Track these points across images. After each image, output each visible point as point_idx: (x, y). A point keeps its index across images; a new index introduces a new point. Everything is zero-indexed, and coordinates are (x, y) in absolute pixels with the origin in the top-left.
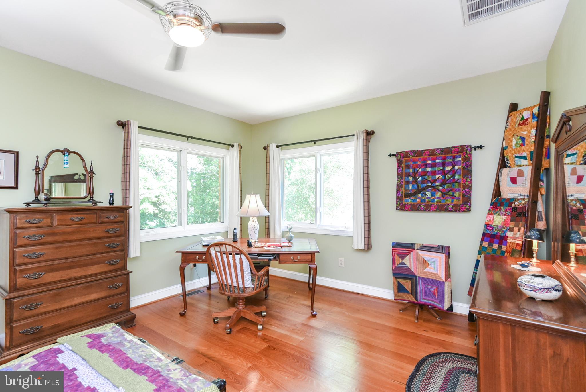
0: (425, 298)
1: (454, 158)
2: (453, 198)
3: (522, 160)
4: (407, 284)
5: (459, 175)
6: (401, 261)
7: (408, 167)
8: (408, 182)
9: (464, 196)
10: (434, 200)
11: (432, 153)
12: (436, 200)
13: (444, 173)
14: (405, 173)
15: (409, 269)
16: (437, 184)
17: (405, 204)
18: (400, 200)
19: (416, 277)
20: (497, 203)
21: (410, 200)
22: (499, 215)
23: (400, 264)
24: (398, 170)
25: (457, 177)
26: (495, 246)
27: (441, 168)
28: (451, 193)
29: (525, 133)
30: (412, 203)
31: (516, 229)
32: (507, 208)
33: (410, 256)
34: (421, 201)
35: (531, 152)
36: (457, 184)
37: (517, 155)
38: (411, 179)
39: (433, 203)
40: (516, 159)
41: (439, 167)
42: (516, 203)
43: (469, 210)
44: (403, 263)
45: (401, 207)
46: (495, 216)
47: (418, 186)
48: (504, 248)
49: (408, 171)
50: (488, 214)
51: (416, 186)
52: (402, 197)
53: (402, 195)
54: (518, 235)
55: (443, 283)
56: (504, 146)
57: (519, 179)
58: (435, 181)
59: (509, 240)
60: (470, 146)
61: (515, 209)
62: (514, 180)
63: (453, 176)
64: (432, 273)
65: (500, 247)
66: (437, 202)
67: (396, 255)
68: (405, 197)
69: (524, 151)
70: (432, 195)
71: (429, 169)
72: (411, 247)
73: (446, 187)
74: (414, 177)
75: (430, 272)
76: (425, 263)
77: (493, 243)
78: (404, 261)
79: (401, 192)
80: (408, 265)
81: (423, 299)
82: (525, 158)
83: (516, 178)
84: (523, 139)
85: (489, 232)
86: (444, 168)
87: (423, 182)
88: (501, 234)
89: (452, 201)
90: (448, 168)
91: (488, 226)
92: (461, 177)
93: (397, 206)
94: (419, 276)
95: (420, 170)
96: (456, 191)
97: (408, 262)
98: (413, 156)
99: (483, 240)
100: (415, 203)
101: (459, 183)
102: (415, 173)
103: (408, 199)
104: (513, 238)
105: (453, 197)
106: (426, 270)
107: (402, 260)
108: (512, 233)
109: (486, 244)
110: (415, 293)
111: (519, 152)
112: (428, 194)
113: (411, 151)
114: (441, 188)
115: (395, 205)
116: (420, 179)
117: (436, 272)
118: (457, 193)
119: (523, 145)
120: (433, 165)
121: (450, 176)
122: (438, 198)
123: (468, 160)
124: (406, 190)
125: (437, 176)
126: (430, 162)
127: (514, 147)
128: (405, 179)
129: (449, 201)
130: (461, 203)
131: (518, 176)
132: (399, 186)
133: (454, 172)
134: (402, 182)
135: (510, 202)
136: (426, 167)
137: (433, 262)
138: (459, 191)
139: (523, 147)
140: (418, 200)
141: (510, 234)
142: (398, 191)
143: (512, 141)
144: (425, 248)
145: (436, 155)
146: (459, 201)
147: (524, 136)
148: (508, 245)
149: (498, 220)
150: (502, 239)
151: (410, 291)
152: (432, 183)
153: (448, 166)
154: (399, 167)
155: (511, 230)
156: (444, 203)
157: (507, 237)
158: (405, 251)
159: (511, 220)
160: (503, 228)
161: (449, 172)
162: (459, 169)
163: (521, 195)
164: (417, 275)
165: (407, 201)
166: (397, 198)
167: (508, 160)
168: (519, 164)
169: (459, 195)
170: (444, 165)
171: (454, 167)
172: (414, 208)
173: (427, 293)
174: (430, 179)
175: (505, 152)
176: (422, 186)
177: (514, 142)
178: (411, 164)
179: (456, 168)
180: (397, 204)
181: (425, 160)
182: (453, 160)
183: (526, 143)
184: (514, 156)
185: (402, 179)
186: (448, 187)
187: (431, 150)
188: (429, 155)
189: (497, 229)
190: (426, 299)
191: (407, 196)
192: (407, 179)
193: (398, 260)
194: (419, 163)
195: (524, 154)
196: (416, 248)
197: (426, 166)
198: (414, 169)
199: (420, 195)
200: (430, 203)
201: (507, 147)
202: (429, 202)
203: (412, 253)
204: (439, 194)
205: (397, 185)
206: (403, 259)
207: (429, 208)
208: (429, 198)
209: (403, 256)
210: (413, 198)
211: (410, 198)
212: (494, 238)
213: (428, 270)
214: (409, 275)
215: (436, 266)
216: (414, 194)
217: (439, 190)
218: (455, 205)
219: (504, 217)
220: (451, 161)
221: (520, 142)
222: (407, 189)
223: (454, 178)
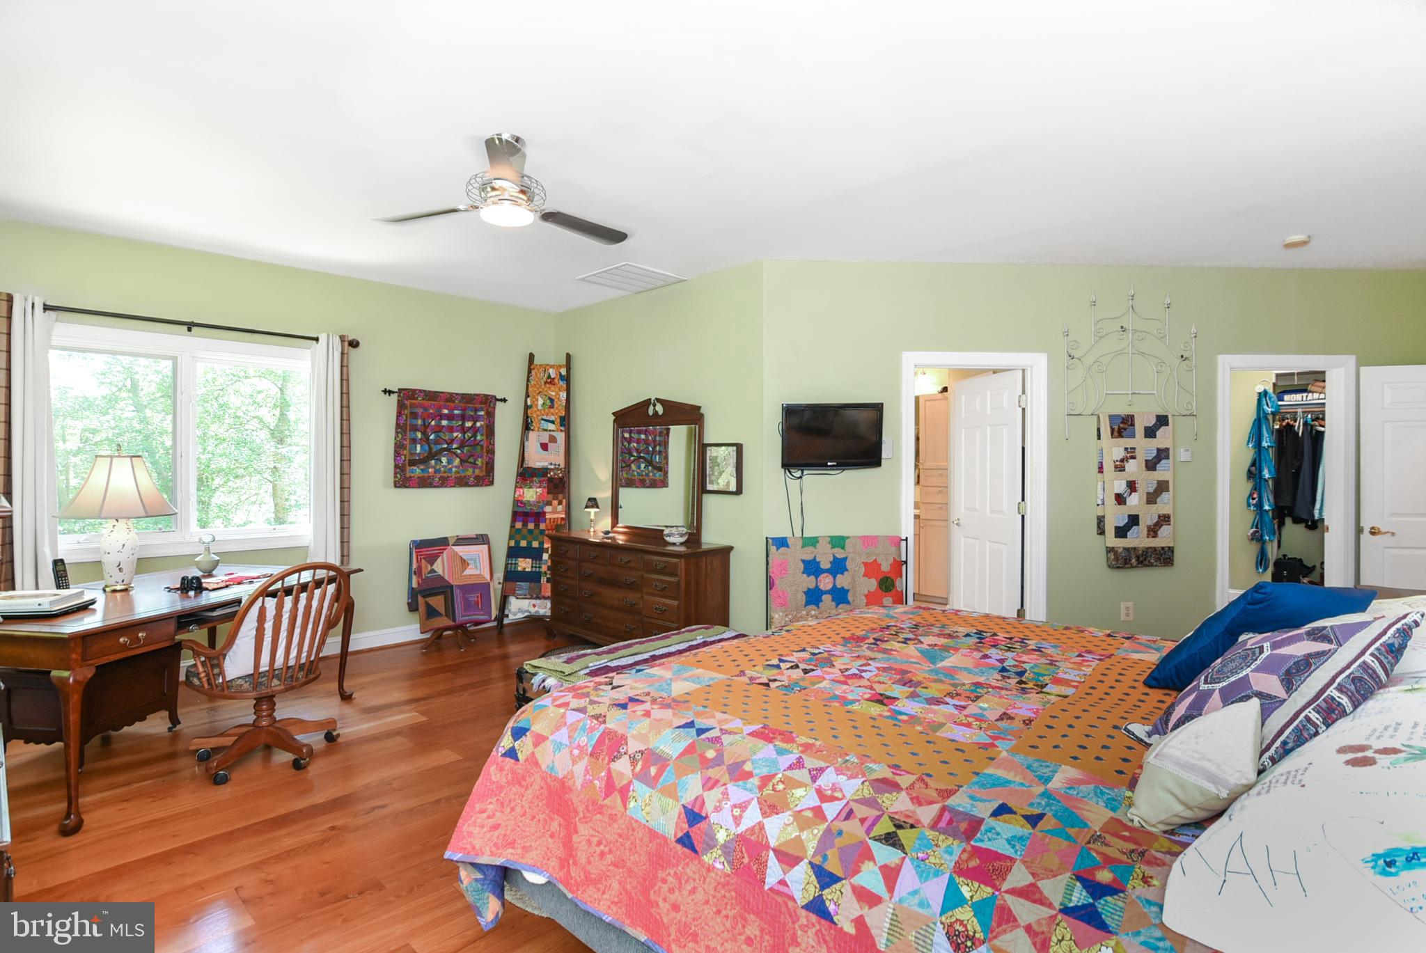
0: (464, 614)
1: (476, 410)
2: (474, 468)
3: (550, 424)
4: (438, 602)
5: (482, 435)
6: (429, 568)
7: (414, 415)
8: (414, 441)
9: (487, 464)
10: (451, 469)
11: (450, 398)
12: (454, 470)
13: (463, 430)
14: (410, 425)
15: (441, 578)
16: (455, 446)
17: (410, 477)
18: (402, 470)
19: (452, 586)
20: (525, 474)
21: (418, 471)
22: (531, 487)
23: (429, 573)
24: (397, 419)
25: (479, 438)
26: (531, 526)
27: (460, 423)
28: (471, 460)
29: (553, 394)
30: (422, 475)
31: (555, 502)
32: (542, 479)
33: (443, 557)
34: (435, 472)
35: (561, 417)
36: (479, 447)
37: (545, 417)
38: (419, 435)
39: (450, 475)
40: (543, 422)
41: (457, 420)
42: (552, 473)
43: (491, 483)
44: (433, 571)
45: (403, 481)
46: (525, 490)
47: (430, 448)
48: (542, 526)
49: (414, 422)
50: (516, 487)
51: (426, 447)
52: (404, 465)
53: (405, 461)
54: (560, 508)
55: (488, 584)
56: (529, 403)
57: (550, 445)
58: (452, 441)
59: (548, 516)
60: (495, 397)
61: (550, 480)
62: (544, 447)
63: (475, 436)
64: (472, 575)
65: (537, 526)
66: (456, 472)
67: (423, 561)
68: (410, 465)
69: (553, 414)
70: (449, 462)
71: (444, 423)
72: (443, 542)
73: (465, 451)
74: (424, 433)
75: (470, 575)
76: (464, 563)
77: (527, 523)
78: (435, 567)
79: (403, 457)
80: (440, 572)
81: (463, 616)
82: (553, 422)
83: (547, 444)
84: (552, 400)
85: (520, 510)
86: (464, 423)
87: (437, 442)
88: (535, 510)
89: (474, 472)
90: (469, 424)
91: (517, 502)
92: (484, 438)
93: (395, 481)
94: (456, 585)
95: (433, 423)
96: (478, 457)
97: (440, 567)
98: (423, 399)
99: (514, 520)
100: (426, 475)
101: (482, 446)
102: (426, 426)
103: (415, 468)
104: (554, 512)
105: (474, 465)
106: (465, 573)
107: (432, 566)
108: (551, 507)
109: (519, 525)
110: (450, 611)
111: (547, 415)
112: (444, 460)
113: (420, 391)
114: (459, 451)
115: (392, 479)
116: (432, 437)
117: (478, 573)
118: (480, 460)
119: (552, 407)
120: (450, 417)
121: (470, 435)
122: (456, 467)
123: (491, 415)
124: (411, 454)
125: (455, 434)
126: (446, 411)
127: (540, 407)
128: (409, 435)
129: (470, 472)
130: (484, 473)
131: (550, 442)
132: (399, 448)
133: (475, 430)
134: (405, 440)
135: (543, 472)
136: (441, 419)
137: (475, 560)
138: (482, 457)
139: (552, 410)
140: (430, 470)
141: (548, 509)
142: (397, 454)
143: (537, 400)
144: (462, 541)
145: (454, 402)
146: (482, 471)
147: (553, 398)
148: (548, 521)
149: (531, 494)
150: (539, 516)
151: (443, 613)
152: (448, 444)
153: (468, 421)
154: (399, 414)
155: (549, 503)
156: (464, 474)
157: (545, 513)
158: (435, 550)
159: (548, 493)
160: (539, 503)
161: (469, 428)
162: (481, 426)
163: (551, 464)
164: (454, 583)
165: (412, 472)
166: (396, 466)
167: (532, 422)
168: (545, 428)
169: (482, 463)
170: (463, 418)
171: (475, 423)
172: (425, 483)
173: (468, 606)
174: (447, 438)
175: (529, 411)
176: (435, 448)
177: (540, 401)
178: (420, 411)
179: (478, 424)
180: (395, 477)
181: (440, 408)
182: (475, 413)
183: (556, 406)
184: (540, 418)
185: (405, 435)
186: (468, 451)
187: (449, 393)
188: (447, 400)
189: (530, 505)
190: (466, 616)
191: (413, 463)
192: (413, 436)
193: (426, 567)
194: (431, 411)
195: (552, 418)
196: (451, 543)
197: (442, 417)
198: (424, 420)
199: (433, 462)
200: (446, 475)
201: (531, 407)
202: (445, 472)
203: (445, 552)
204: (457, 461)
205: (396, 444)
206: (432, 564)
207: (444, 482)
208: (444, 466)
209: (432, 559)
210: (422, 467)
211: (418, 467)
212: (527, 516)
213: (468, 572)
214: (440, 588)
215: (478, 564)
216: (424, 461)
217: (457, 456)
218: (477, 478)
219: (538, 490)
220: (473, 414)
221: (548, 402)
222: (413, 452)
223: (475, 439)
